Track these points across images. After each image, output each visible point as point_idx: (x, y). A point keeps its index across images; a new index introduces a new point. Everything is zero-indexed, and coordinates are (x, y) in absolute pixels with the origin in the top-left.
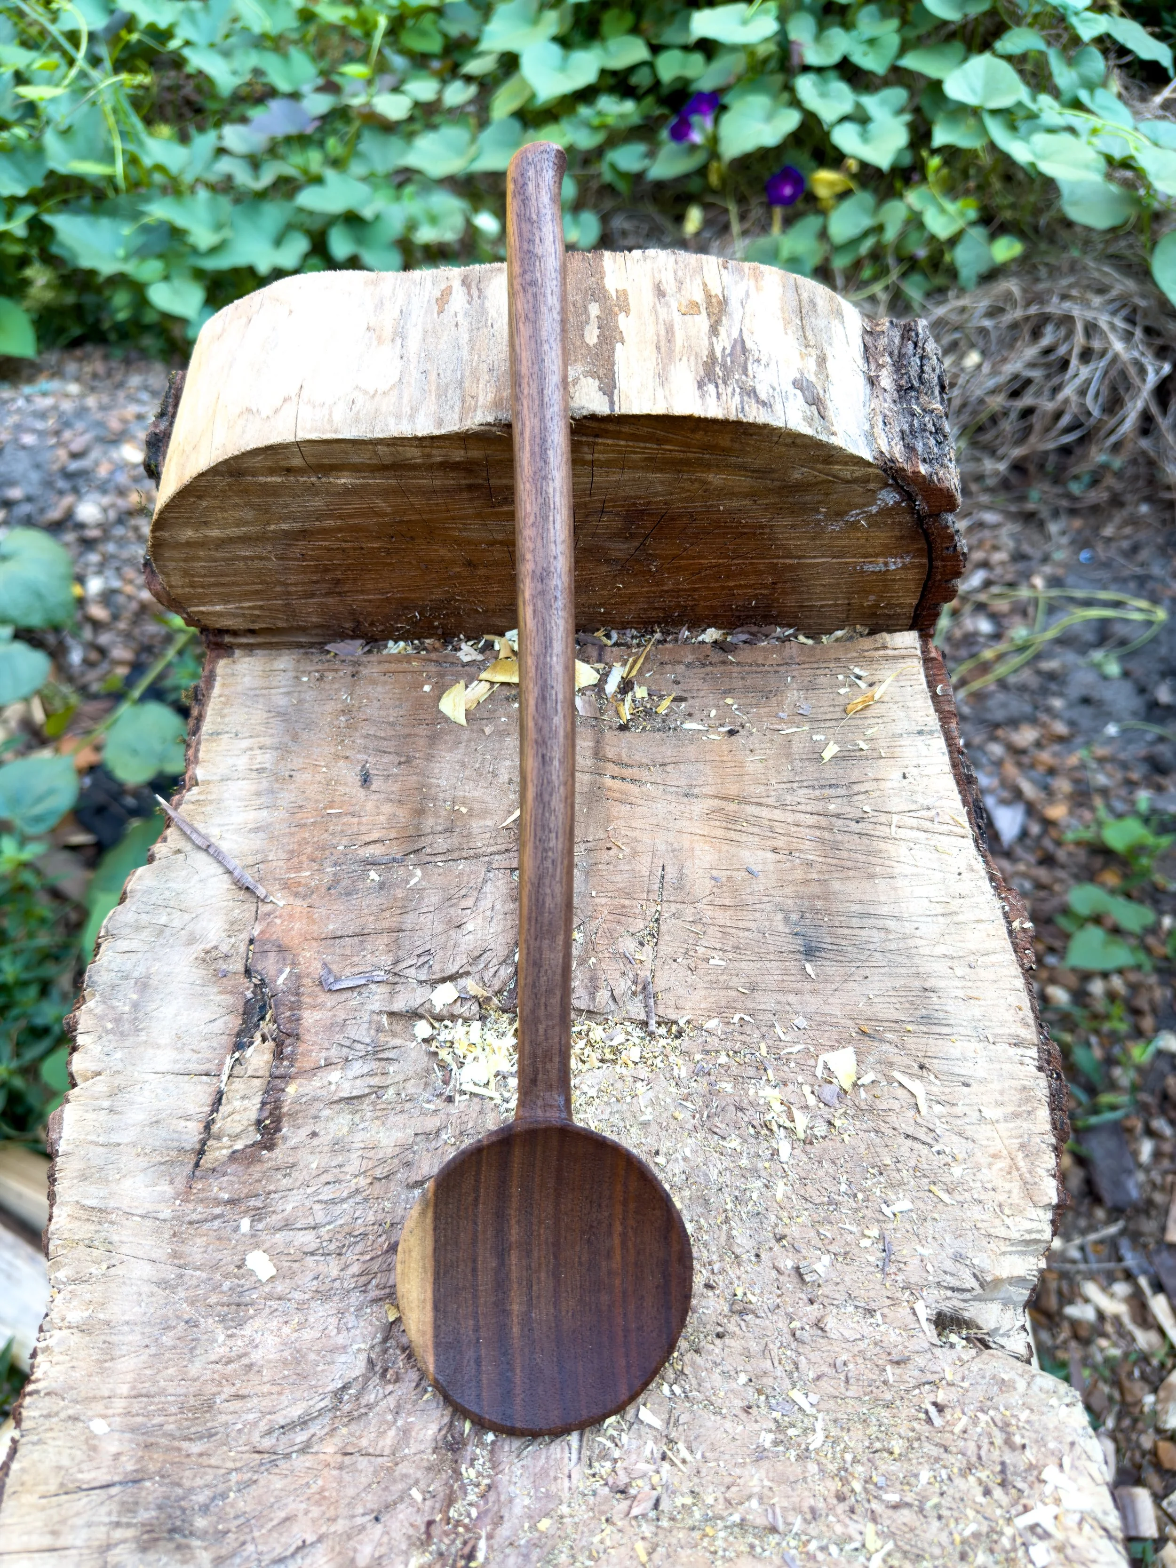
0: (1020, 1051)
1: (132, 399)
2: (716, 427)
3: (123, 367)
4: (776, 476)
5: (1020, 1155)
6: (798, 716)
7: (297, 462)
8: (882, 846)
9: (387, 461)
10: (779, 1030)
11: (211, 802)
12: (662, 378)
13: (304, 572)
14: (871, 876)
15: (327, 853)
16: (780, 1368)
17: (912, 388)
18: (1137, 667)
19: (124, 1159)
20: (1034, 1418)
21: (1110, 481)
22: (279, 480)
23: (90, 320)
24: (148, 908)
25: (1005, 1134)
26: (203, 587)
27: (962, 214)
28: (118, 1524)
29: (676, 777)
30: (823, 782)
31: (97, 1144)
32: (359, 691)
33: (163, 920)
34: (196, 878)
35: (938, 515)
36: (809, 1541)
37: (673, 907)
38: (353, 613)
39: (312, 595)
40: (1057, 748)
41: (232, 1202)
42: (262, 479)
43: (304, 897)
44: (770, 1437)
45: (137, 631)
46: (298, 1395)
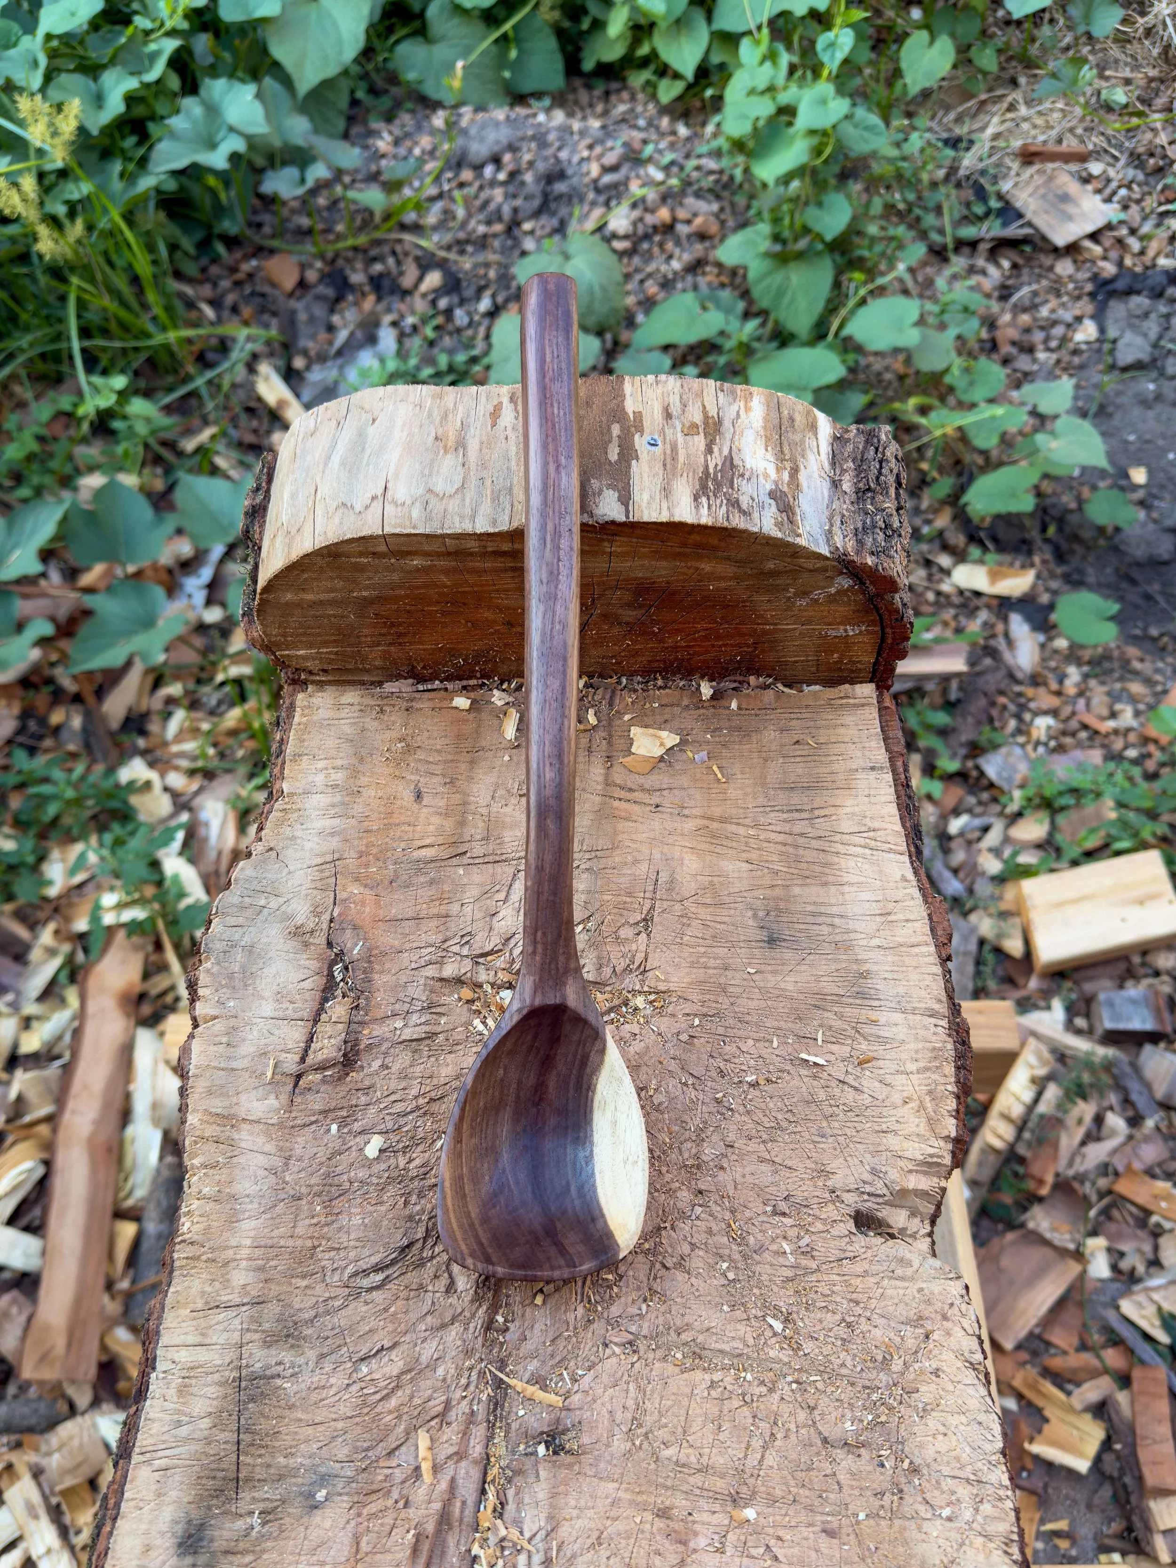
0: (933, 1021)
2: (706, 531)
4: (754, 565)
5: (928, 1099)
7: (383, 548)
8: (834, 859)
9: (452, 549)
10: (744, 1000)
11: (295, 810)
12: (666, 491)
13: (375, 628)
14: (826, 884)
15: (389, 854)
17: (869, 489)
19: (240, 1080)
22: (366, 560)
24: (249, 893)
25: (917, 1083)
26: (292, 636)
28: (248, 1331)
30: (791, 807)
31: (219, 1068)
32: (412, 723)
33: (262, 902)
34: (285, 870)
35: (885, 595)
37: (666, 904)
38: (409, 659)
39: (379, 644)
41: (321, 1112)
42: (353, 560)
43: (372, 888)
46: (376, 1249)
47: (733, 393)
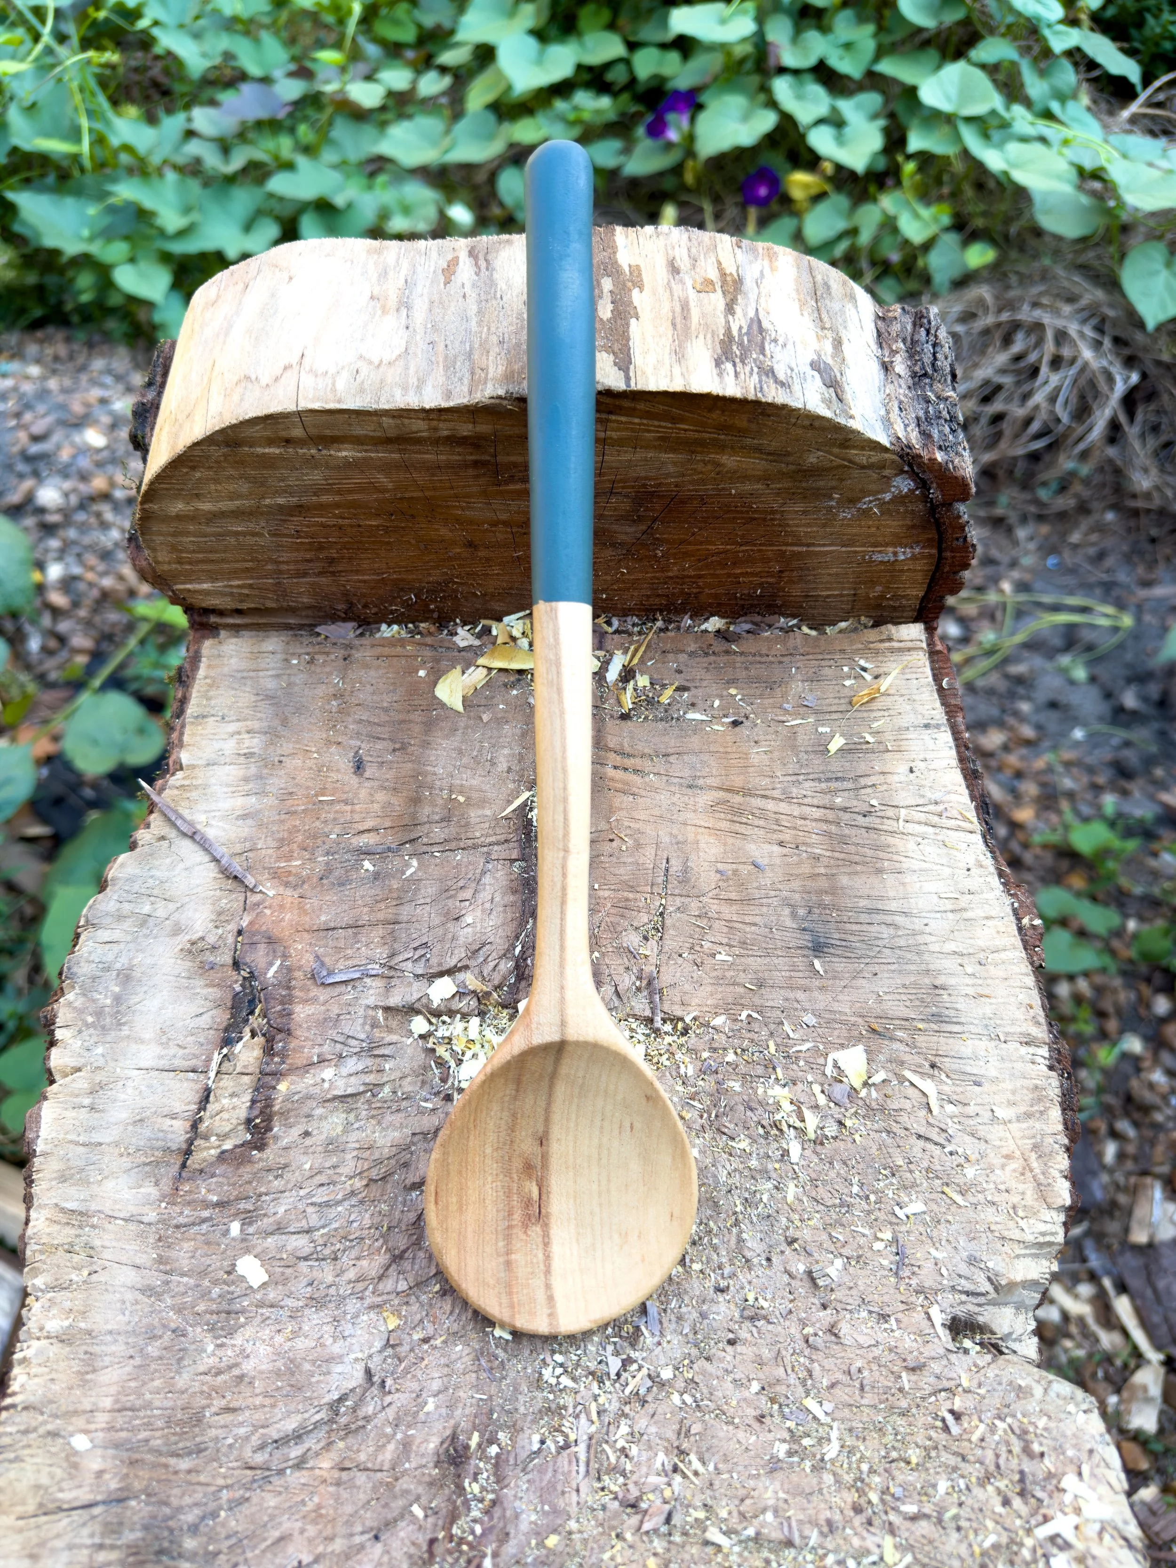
0: (1032, 1050)
1: (95, 382)
2: (734, 406)
3: (85, 350)
4: (791, 459)
5: (1033, 1156)
6: (803, 708)
7: (297, 432)
8: (890, 840)
9: (392, 433)
10: (787, 1028)
11: (196, 787)
12: (679, 355)
13: (297, 550)
14: (879, 871)
15: (319, 841)
16: (793, 1376)
17: (925, 375)
18: (1104, 672)
19: (106, 1160)
20: (1052, 1425)
21: (1077, 487)
22: (277, 451)
23: (53, 301)
24: (131, 897)
25: (1018, 1134)
26: (190, 563)
27: (936, 219)
28: (101, 1547)
29: (680, 769)
30: (830, 775)
31: (77, 1143)
32: (351, 675)
33: (147, 909)
34: (181, 866)
35: (951, 504)
36: (825, 1555)
37: (678, 901)
38: (346, 594)
39: (305, 574)
40: (1024, 751)
41: (220, 1204)
42: (260, 450)
43: (295, 887)
44: (785, 1447)
45: (97, 619)
46: (292, 1407)
47: (754, 250)
